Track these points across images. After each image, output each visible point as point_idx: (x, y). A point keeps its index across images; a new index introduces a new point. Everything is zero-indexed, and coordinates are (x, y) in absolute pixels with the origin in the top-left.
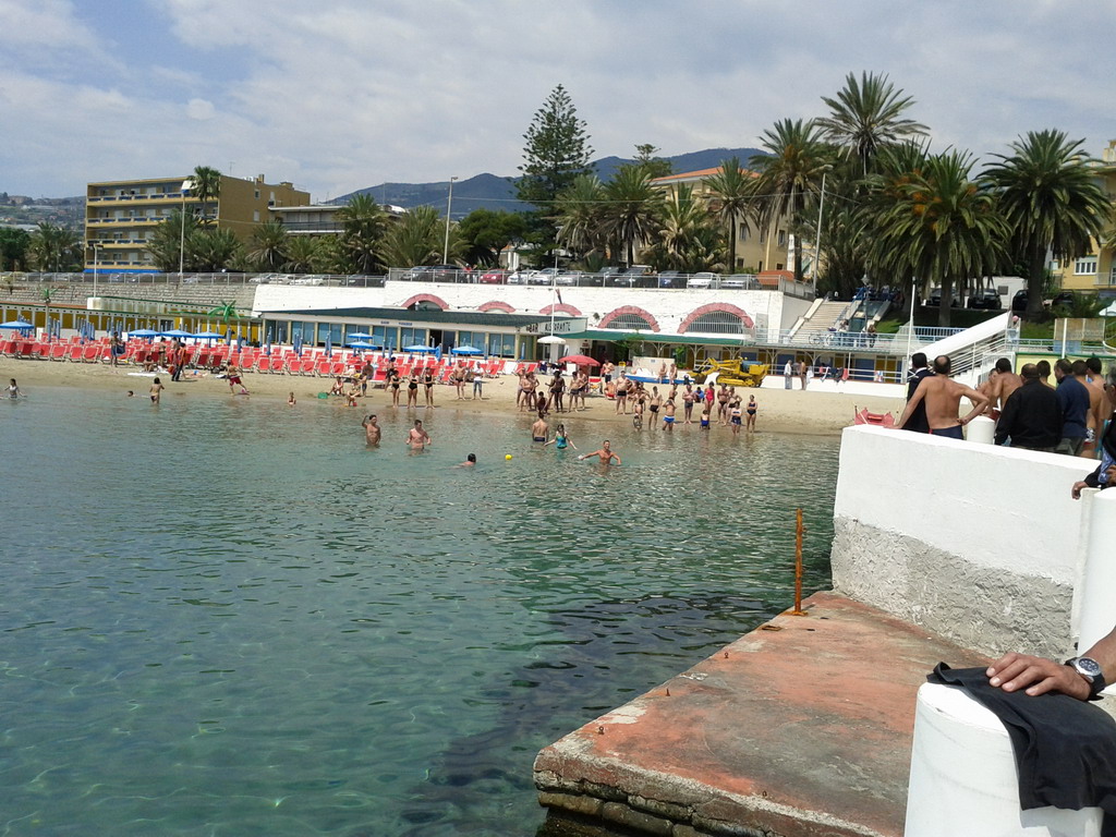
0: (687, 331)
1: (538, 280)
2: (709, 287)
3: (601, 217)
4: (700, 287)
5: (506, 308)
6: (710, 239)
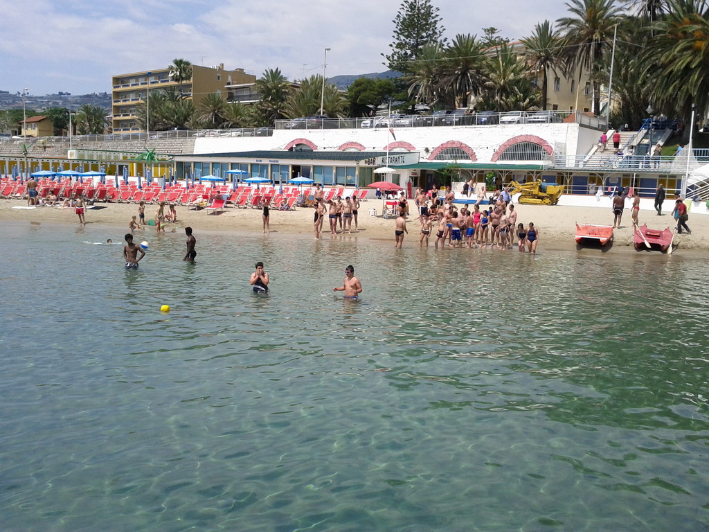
0: (498, 159)
2: (518, 122)
3: (441, 75)
4: (510, 122)
5: (359, 147)
6: (526, 87)
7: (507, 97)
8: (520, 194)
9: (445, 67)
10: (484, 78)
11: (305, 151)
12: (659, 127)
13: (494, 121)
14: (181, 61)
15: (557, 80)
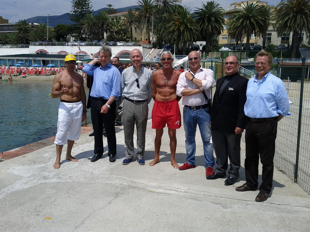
1: (75, 44)
3: (94, 26)
5: (66, 53)
9: (95, 23)
10: (110, 28)
11: (44, 54)
13: (115, 45)
15: (136, 28)
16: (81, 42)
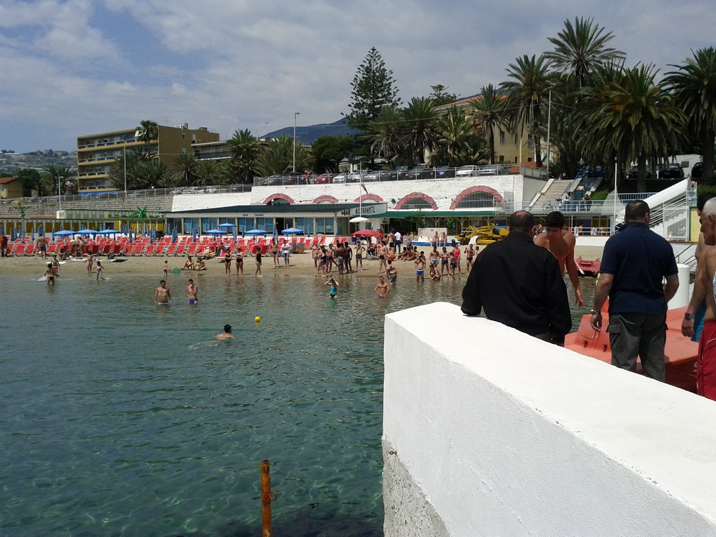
0: (457, 207)
1: (353, 179)
2: (472, 175)
3: (399, 133)
4: (464, 175)
5: (332, 200)
6: (476, 142)
7: (459, 152)
8: (477, 237)
9: (403, 127)
10: (438, 135)
11: (282, 204)
12: (592, 175)
13: (451, 175)
14: (148, 122)
15: (502, 133)
16: (369, 172)
